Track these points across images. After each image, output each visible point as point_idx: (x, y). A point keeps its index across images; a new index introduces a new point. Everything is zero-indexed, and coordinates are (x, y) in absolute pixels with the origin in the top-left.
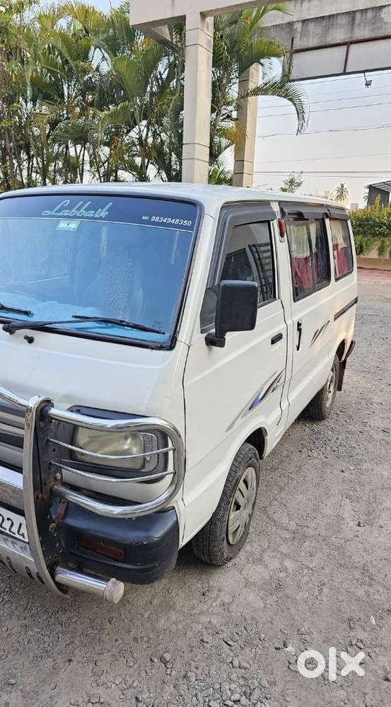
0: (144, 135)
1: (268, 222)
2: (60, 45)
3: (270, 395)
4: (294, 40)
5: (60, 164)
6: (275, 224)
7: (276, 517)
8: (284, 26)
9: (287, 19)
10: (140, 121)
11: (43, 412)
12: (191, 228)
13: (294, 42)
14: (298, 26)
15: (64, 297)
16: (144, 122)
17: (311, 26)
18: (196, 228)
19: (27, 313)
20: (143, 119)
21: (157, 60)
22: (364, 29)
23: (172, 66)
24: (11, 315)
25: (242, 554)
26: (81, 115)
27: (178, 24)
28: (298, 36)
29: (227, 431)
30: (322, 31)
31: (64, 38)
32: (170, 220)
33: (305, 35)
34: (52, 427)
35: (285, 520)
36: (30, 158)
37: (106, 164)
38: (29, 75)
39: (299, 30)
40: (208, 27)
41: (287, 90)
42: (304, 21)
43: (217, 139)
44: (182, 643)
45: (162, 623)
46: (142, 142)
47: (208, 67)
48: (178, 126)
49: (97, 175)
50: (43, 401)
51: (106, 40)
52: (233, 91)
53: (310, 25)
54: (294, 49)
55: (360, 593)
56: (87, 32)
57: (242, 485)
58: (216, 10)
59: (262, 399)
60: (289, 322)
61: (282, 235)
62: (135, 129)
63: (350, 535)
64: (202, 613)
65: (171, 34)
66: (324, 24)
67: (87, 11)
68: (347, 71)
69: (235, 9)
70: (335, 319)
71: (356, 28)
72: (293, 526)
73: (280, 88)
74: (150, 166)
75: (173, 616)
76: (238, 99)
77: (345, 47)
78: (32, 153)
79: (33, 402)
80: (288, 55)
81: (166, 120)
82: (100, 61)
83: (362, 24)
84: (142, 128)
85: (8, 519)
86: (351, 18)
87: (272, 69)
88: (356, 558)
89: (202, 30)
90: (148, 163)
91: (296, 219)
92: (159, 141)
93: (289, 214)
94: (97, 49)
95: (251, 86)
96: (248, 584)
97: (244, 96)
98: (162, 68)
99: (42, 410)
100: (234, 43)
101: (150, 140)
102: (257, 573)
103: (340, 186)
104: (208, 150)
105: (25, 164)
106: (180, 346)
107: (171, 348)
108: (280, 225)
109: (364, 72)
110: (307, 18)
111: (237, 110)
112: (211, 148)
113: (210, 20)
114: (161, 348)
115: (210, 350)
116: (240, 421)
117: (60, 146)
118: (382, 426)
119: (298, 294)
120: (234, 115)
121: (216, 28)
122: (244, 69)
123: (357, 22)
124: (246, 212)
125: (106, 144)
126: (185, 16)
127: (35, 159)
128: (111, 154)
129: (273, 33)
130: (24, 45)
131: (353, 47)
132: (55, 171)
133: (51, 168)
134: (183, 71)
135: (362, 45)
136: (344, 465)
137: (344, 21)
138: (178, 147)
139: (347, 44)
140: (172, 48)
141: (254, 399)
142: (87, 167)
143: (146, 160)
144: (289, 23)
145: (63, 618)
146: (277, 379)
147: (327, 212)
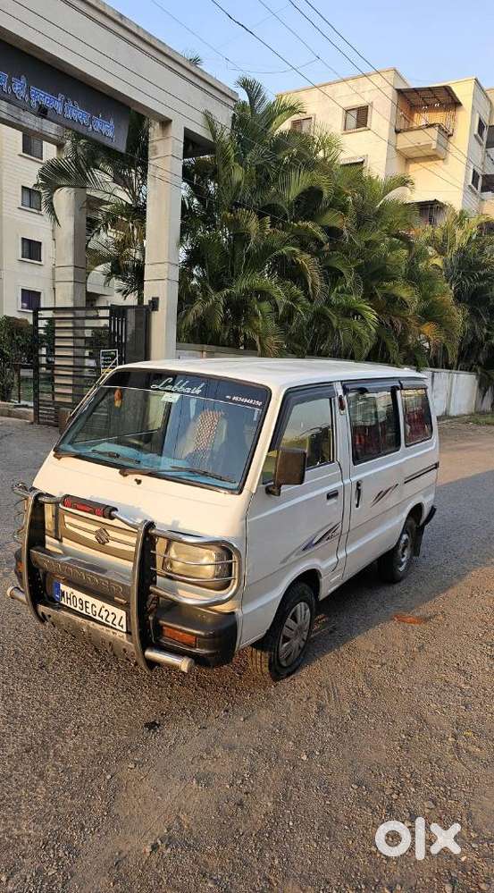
1: (330, 399)
3: (324, 542)
6: (336, 400)
11: (149, 531)
12: (262, 407)
19: (136, 462)
24: (123, 462)
29: (281, 563)
32: (246, 400)
50: (149, 524)
59: (316, 544)
60: (347, 482)
61: (343, 409)
70: (406, 482)
85: (113, 613)
106: (246, 492)
107: (240, 492)
108: (341, 401)
114: (231, 493)
115: (269, 497)
116: (293, 558)
119: (357, 458)
141: (307, 543)
146: (333, 529)
147: (399, 385)
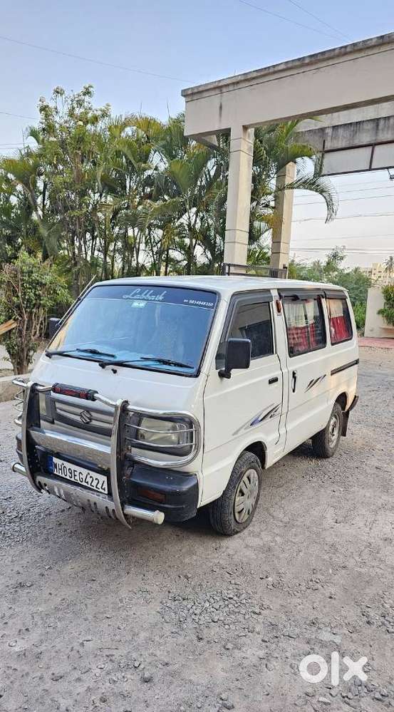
0: (193, 222)
1: (269, 302)
2: (125, 150)
3: (268, 419)
4: (326, 142)
5: (119, 244)
6: (274, 303)
7: (275, 514)
8: (317, 131)
9: (320, 125)
10: (190, 209)
11: (124, 408)
12: (213, 307)
13: (326, 144)
14: (329, 131)
15: (132, 348)
16: (194, 210)
17: (341, 131)
18: (216, 307)
19: (113, 356)
20: (193, 207)
21: (207, 159)
22: (387, 133)
23: (219, 166)
24: (102, 357)
25: (246, 531)
26: (139, 204)
27: (225, 134)
28: (329, 138)
29: (233, 435)
30: (350, 135)
31: (130, 145)
32: (200, 303)
33: (335, 138)
34: (128, 417)
35: (281, 516)
36: (94, 238)
37: (159, 245)
38: (100, 172)
39: (330, 134)
40: (249, 137)
41: (318, 186)
42: (334, 127)
43: (256, 224)
44: (200, 571)
45: (187, 560)
46: (191, 228)
47: (249, 166)
48: (222, 215)
49: (151, 254)
50: (124, 402)
51: (164, 146)
52: (272, 184)
53: (339, 130)
54: (326, 149)
55: (326, 557)
56: (148, 139)
57: (245, 478)
58: (256, 124)
59: (261, 420)
60: (285, 371)
61: (279, 311)
62: (184, 216)
63: (327, 526)
64: (214, 558)
65: (219, 141)
66: (352, 129)
67: (149, 122)
68: (373, 167)
69: (272, 123)
70: (332, 374)
71: (380, 132)
72: (286, 519)
73: (310, 184)
74: (197, 247)
75: (195, 557)
76: (276, 191)
77: (371, 148)
78: (96, 234)
79: (119, 403)
80: (319, 155)
81: (212, 207)
82: (158, 162)
83: (386, 129)
84: (191, 215)
85: (96, 479)
86: (375, 125)
87: (306, 167)
88: (328, 539)
89: (244, 139)
90: (196, 243)
91: (293, 300)
92: (206, 225)
93: (285, 296)
94: (157, 153)
95: (288, 181)
96: (247, 546)
97: (281, 189)
98: (211, 166)
99: (124, 407)
100: (272, 147)
101: (198, 226)
102: (255, 542)
103: (389, 259)
104: (247, 235)
105: (89, 244)
106: (202, 375)
107: (197, 376)
108: (278, 305)
109: (388, 168)
110: (337, 124)
111: (275, 200)
112: (250, 232)
113: (251, 131)
114: (191, 376)
115: (222, 380)
116: (243, 431)
117: (120, 229)
118: (376, 464)
119: (292, 352)
120: (272, 204)
121: (256, 136)
122: (281, 167)
123: (380, 127)
124: (250, 297)
125: (159, 227)
126: (230, 129)
127: (98, 239)
128: (164, 235)
129: (307, 137)
130: (96, 150)
131: (377, 148)
132: (114, 251)
133: (111, 248)
134: (227, 169)
135: (385, 146)
136: (336, 487)
137: (369, 126)
138: (222, 232)
139: (372, 145)
140: (218, 151)
141: (254, 419)
142: (142, 246)
143: (194, 241)
144: (321, 129)
145: (124, 553)
146: (275, 409)
147: (323, 294)
